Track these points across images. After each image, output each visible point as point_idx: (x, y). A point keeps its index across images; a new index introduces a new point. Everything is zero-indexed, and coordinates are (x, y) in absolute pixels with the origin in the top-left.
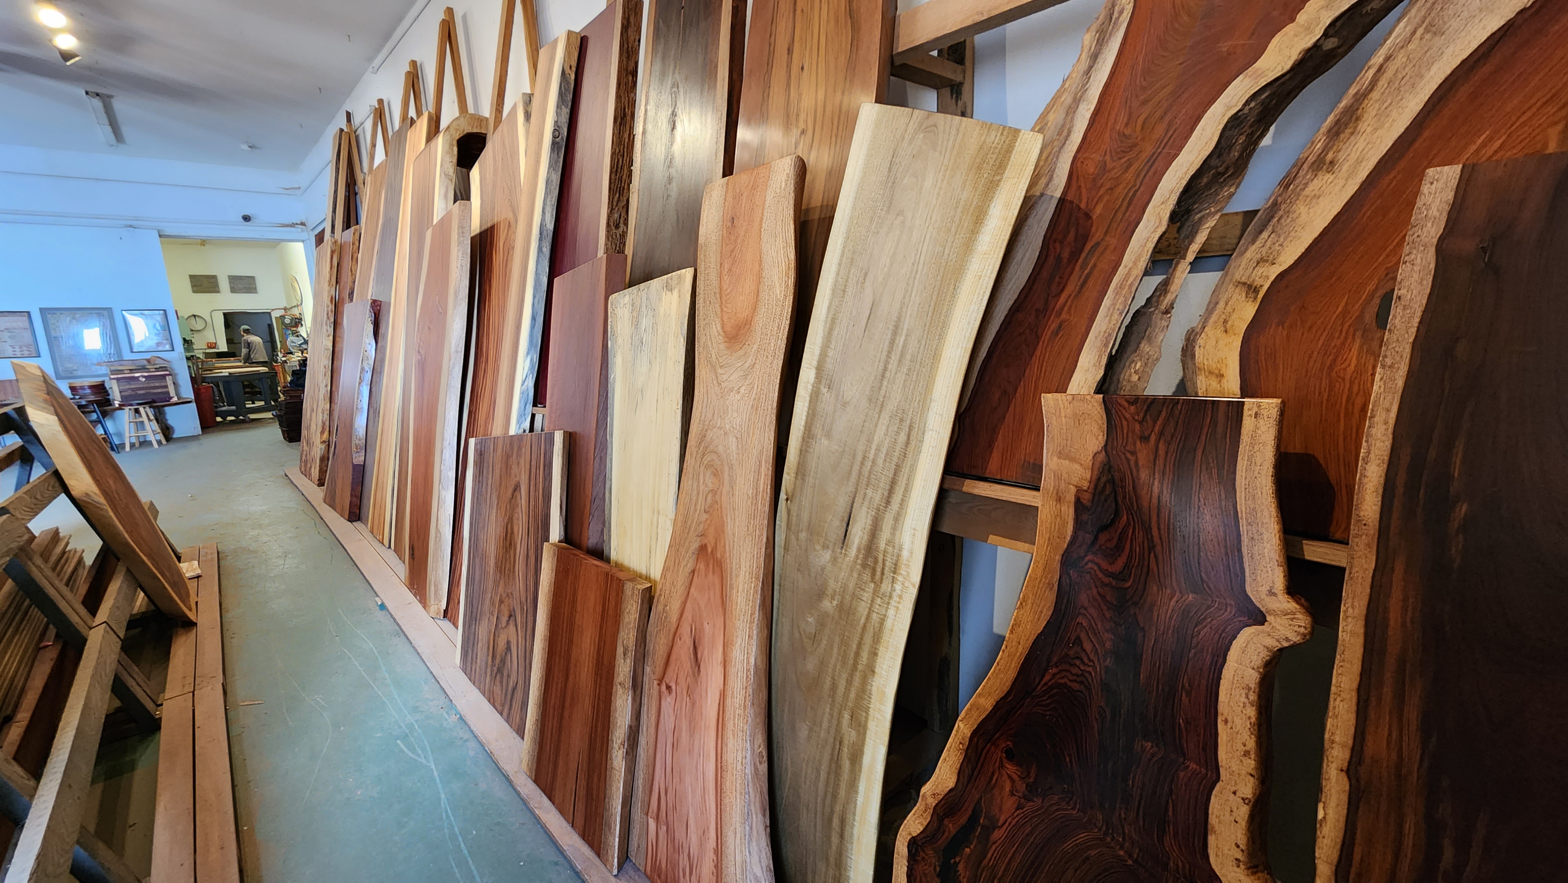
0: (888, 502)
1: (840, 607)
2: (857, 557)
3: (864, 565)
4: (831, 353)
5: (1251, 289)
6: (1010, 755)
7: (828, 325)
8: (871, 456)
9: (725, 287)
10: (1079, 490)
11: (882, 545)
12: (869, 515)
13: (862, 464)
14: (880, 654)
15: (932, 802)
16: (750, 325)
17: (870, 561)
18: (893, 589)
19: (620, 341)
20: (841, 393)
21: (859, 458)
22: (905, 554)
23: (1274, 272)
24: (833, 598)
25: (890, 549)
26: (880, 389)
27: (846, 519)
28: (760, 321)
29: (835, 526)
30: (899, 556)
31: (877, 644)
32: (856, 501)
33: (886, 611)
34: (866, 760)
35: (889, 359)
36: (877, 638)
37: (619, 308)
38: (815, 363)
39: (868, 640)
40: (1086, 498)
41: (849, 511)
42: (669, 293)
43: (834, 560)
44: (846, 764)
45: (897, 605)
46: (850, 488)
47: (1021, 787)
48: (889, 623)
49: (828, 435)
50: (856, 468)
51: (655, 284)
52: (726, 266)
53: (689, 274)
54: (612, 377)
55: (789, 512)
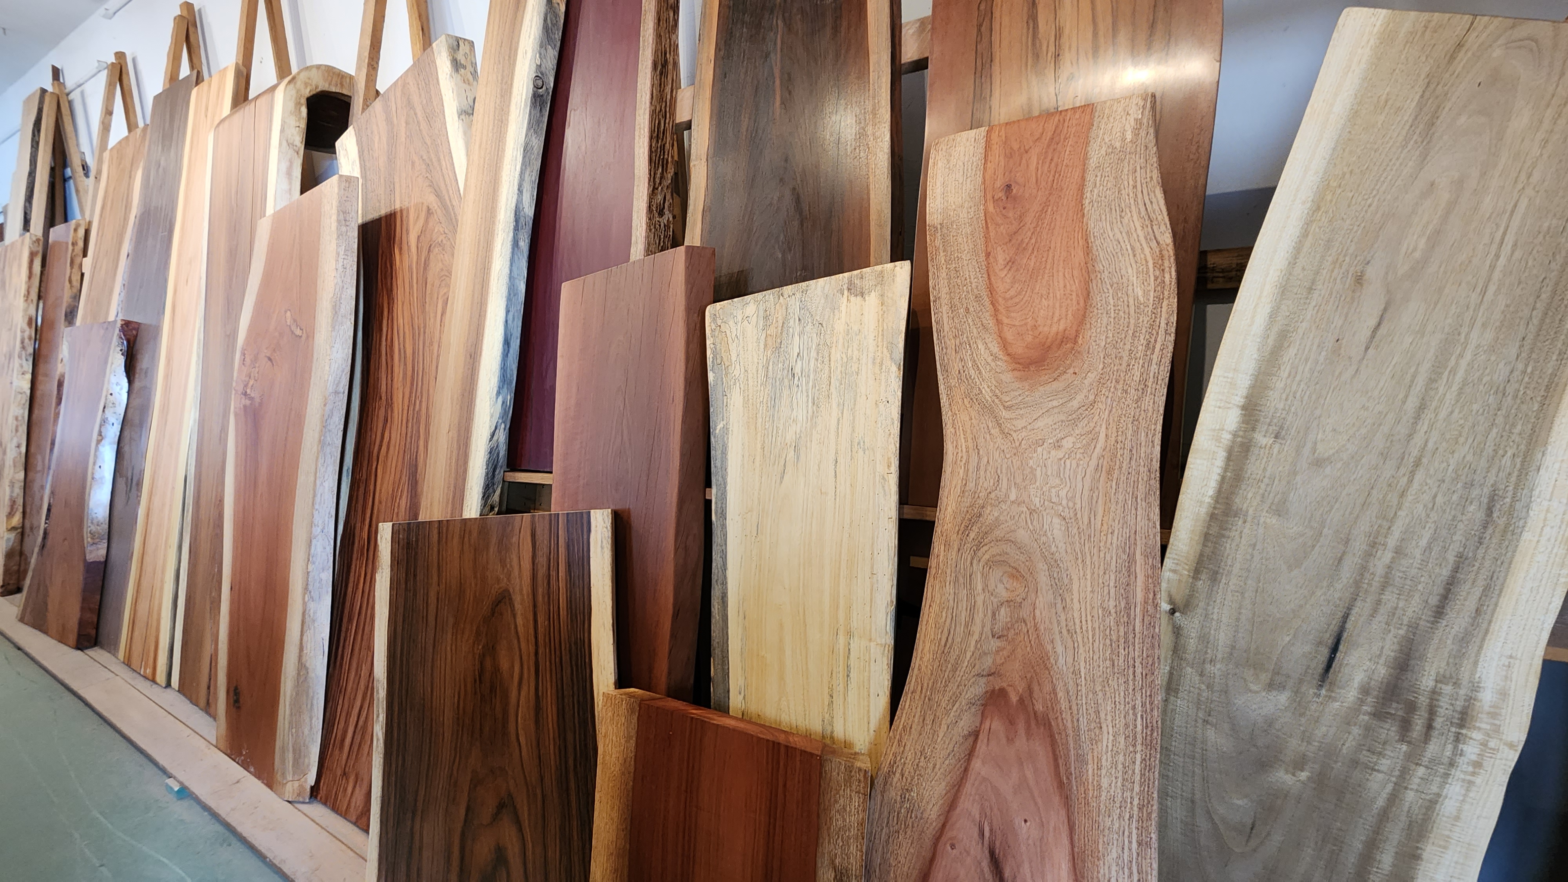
0: (1439, 612)
2: (1362, 702)
3: (1379, 715)
7: (1271, 341)
8: (1392, 542)
9: (1000, 287)
11: (1427, 682)
12: (1391, 635)
14: (1425, 855)
16: (1075, 342)
17: (1396, 706)
18: (1457, 753)
19: (737, 373)
20: (1309, 445)
21: (1359, 545)
24: (1298, 767)
25: (1447, 689)
26: (1410, 436)
27: (1331, 642)
28: (1095, 337)
29: (1300, 652)
30: (1470, 700)
31: (1418, 842)
32: (1354, 612)
33: (1442, 786)
35: (1432, 393)
37: (731, 323)
38: (1239, 399)
39: (1394, 834)
41: (1334, 628)
42: (856, 300)
43: (1299, 706)
45: (1468, 778)
46: (1340, 591)
49: (1280, 510)
51: (820, 286)
52: (1001, 256)
53: (903, 269)
54: (720, 426)
55: (1177, 631)
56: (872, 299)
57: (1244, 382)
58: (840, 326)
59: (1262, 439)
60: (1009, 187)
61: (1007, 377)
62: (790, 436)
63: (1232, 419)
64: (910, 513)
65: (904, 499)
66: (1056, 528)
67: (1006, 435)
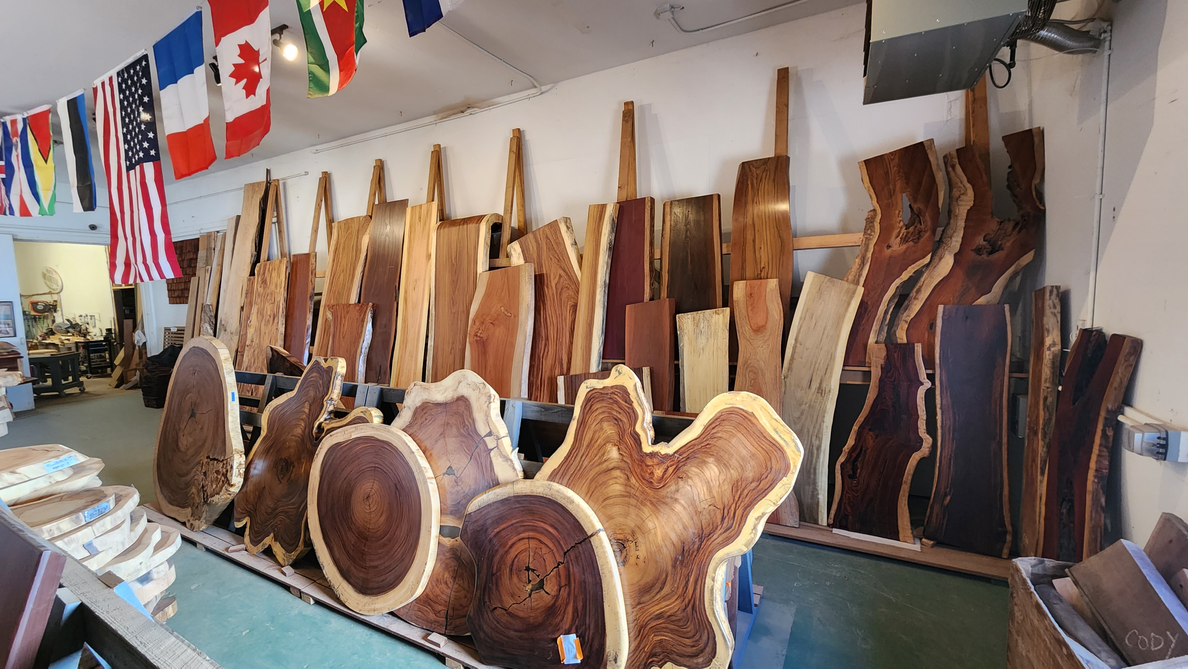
0: (825, 374)
1: (810, 406)
2: (815, 391)
3: (818, 393)
4: (800, 335)
5: (906, 322)
6: (870, 430)
7: (799, 328)
8: (818, 362)
9: (750, 315)
10: (881, 365)
11: (824, 386)
12: (819, 379)
13: (815, 365)
14: (826, 416)
15: (847, 451)
16: (765, 327)
17: (820, 391)
18: (829, 397)
19: (686, 332)
20: (805, 346)
21: (814, 363)
22: (832, 387)
23: (910, 318)
24: (806, 404)
25: (827, 387)
26: (820, 344)
27: (810, 380)
28: (769, 325)
29: (805, 383)
30: (830, 388)
31: (824, 414)
32: (813, 375)
33: (827, 404)
34: (823, 448)
35: (823, 337)
36: (824, 411)
37: (683, 319)
38: (794, 338)
39: (821, 413)
40: (883, 366)
41: (811, 377)
42: (717, 316)
43: (806, 393)
44: (815, 451)
45: (831, 401)
46: (811, 372)
47: (874, 436)
48: (828, 407)
49: (801, 358)
50: (812, 367)
51: (708, 312)
52: (750, 309)
53: (728, 310)
54: (682, 345)
55: (785, 382)
56: (721, 315)
57: (795, 335)
58: (713, 321)
59: (798, 345)
60: (751, 294)
61: (752, 333)
62: (701, 346)
63: (793, 342)
64: (731, 364)
65: (730, 360)
66: (762, 364)
67: (752, 345)
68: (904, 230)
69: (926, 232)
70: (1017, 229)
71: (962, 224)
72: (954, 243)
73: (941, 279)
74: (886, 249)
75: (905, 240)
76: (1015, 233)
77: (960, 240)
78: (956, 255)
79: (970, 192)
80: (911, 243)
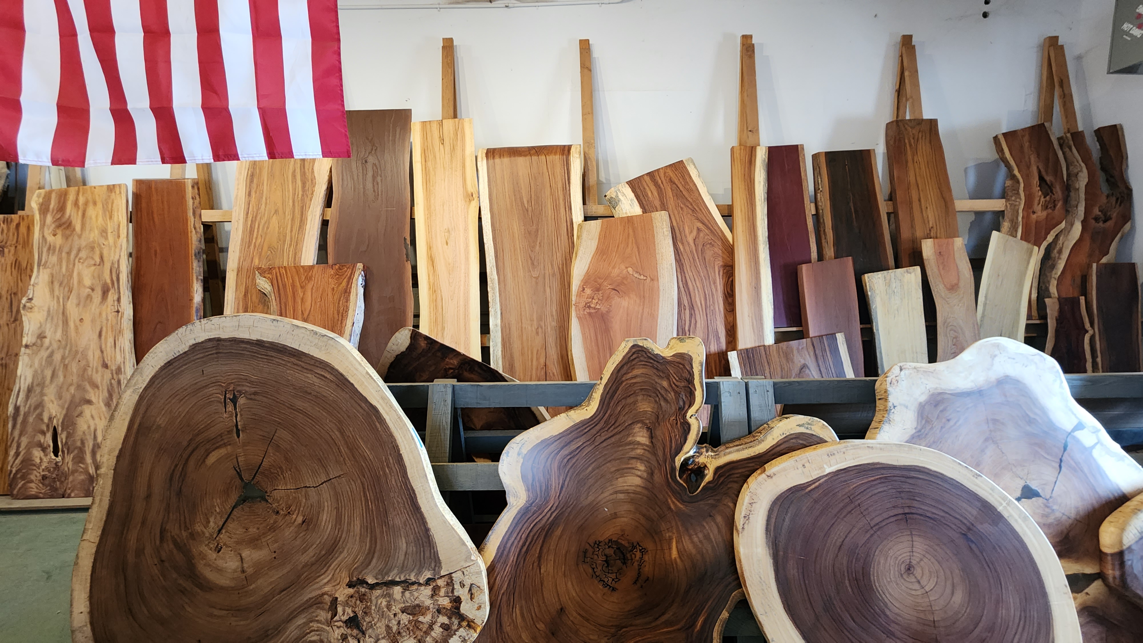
4: (989, 293)
9: (942, 273)
10: (1056, 317)
16: (958, 285)
28: (962, 284)
37: (874, 279)
38: (984, 295)
42: (909, 275)
46: (1001, 327)
50: (1001, 322)
51: (899, 271)
53: (918, 268)
54: (874, 306)
56: (913, 274)
58: (905, 281)
59: (988, 302)
60: (940, 253)
61: (947, 292)
62: (896, 308)
63: (983, 299)
66: (960, 322)
67: (950, 305)
68: (1042, 199)
69: (1058, 201)
70: (1119, 203)
71: (1082, 196)
72: (1079, 212)
73: (1074, 242)
74: (1031, 214)
75: (1045, 207)
76: (1117, 206)
77: (1083, 209)
78: (1082, 222)
79: (1085, 170)
80: (1050, 211)
